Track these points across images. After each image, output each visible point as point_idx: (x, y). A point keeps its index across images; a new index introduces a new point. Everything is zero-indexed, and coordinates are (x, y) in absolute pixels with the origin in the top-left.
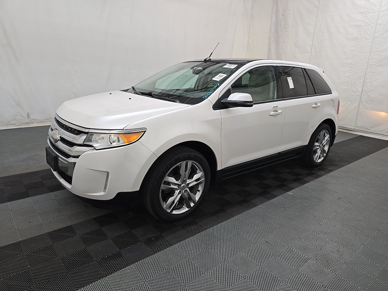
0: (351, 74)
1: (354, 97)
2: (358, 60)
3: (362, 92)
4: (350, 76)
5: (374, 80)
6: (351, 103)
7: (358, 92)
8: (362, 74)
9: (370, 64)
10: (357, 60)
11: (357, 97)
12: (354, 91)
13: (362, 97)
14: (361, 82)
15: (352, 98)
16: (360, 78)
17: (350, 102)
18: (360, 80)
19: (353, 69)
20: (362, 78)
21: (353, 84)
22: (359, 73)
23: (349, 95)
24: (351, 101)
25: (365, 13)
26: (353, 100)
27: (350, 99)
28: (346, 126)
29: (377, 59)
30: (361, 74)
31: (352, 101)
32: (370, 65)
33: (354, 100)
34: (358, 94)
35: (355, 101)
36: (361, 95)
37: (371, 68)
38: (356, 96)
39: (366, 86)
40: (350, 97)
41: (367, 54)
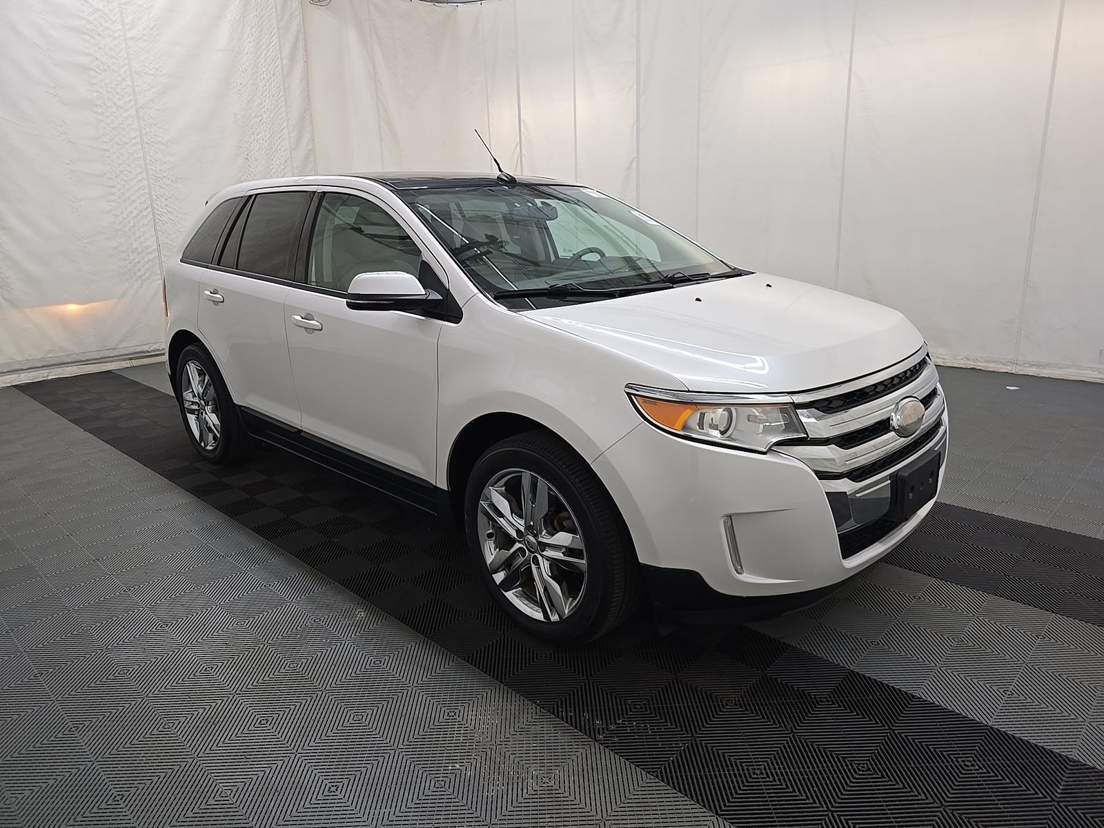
0: (114, 204)
1: (144, 266)
2: (120, 165)
3: (159, 251)
4: (112, 210)
5: (177, 216)
6: (142, 284)
7: (150, 250)
8: (143, 203)
9: (153, 174)
10: (117, 166)
11: (151, 264)
12: (140, 250)
13: (163, 263)
14: (146, 225)
15: (139, 270)
16: (142, 215)
17: (139, 282)
18: (142, 218)
19: (113, 190)
20: (147, 212)
21: (129, 230)
22: (134, 201)
23: (130, 263)
24: (140, 277)
25: (88, 34)
26: (144, 275)
27: (135, 274)
28: (146, 348)
29: (165, 163)
30: (140, 204)
31: (144, 278)
32: (153, 177)
33: (147, 275)
34: (151, 257)
35: (150, 275)
36: (159, 256)
37: (160, 186)
38: (147, 262)
39: (163, 233)
40: (134, 266)
41: (135, 148)
